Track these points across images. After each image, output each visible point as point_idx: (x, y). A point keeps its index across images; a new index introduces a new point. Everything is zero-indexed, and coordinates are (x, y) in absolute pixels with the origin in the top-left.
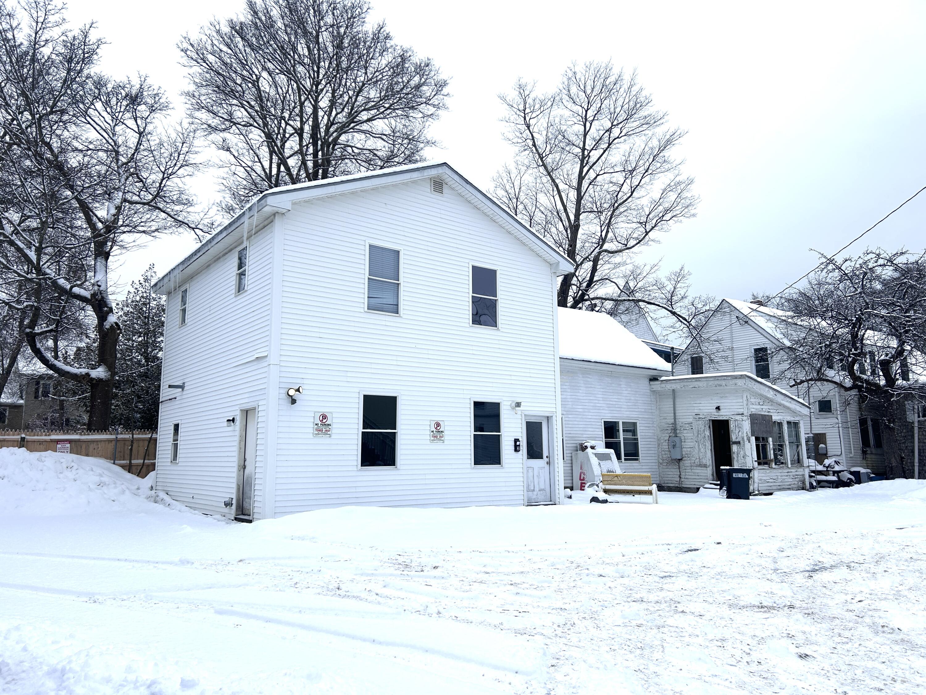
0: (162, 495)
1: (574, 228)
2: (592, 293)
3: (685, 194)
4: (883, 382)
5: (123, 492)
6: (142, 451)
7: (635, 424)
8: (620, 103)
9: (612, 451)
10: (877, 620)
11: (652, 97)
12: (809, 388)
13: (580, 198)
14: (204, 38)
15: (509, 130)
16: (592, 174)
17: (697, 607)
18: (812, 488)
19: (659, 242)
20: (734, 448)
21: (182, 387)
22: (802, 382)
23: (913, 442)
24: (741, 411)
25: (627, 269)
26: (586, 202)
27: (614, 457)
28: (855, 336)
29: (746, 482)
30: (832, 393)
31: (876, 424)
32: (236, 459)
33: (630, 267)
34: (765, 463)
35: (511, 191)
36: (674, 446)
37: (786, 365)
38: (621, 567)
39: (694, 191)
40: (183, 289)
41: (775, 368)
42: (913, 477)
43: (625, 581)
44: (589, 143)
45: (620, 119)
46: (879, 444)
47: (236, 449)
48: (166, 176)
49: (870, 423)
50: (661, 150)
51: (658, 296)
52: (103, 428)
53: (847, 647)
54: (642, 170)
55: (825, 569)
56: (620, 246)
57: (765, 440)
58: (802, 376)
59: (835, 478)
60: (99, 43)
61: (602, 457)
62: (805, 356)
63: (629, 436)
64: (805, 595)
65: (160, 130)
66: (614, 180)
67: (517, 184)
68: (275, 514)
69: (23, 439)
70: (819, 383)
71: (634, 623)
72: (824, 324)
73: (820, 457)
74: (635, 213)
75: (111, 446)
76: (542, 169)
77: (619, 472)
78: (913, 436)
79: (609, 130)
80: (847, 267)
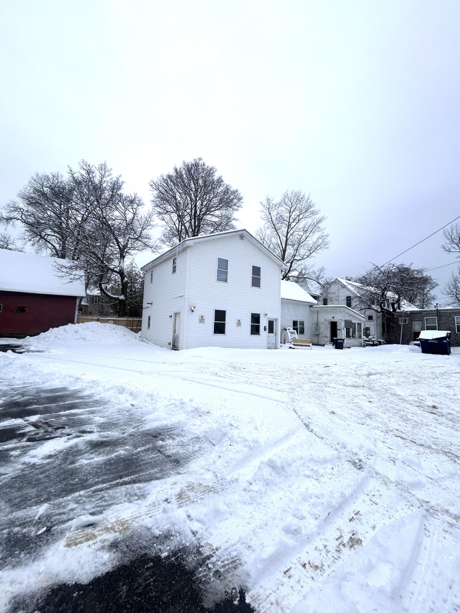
0: (145, 339)
1: (284, 251)
2: (290, 275)
3: (326, 240)
4: (392, 310)
5: (131, 338)
6: (136, 324)
7: (303, 322)
8: (303, 207)
9: (295, 331)
10: (392, 392)
11: (315, 204)
12: (365, 311)
13: (287, 240)
14: (158, 181)
15: (262, 215)
16: (292, 231)
17: (333, 385)
18: (364, 346)
19: (315, 257)
20: (338, 331)
21: (152, 304)
22: (363, 309)
23: (400, 331)
24: (341, 319)
25: (302, 267)
26: (289, 242)
27: (296, 333)
28: (383, 294)
29: (342, 343)
30: (373, 313)
31: (388, 325)
32: (172, 329)
33: (304, 266)
34: (349, 337)
35: (262, 237)
36: (317, 330)
37: (357, 303)
38: (305, 371)
39: (328, 239)
40: (152, 270)
41: (353, 304)
42: (399, 344)
43: (308, 376)
44: (291, 220)
45: (303, 212)
46: (388, 332)
47: (172, 326)
48: (143, 229)
49: (385, 324)
50: (317, 224)
51: (314, 276)
52: (123, 316)
53: (384, 399)
54: (310, 230)
55: (373, 374)
56: (301, 258)
57: (349, 329)
58: (363, 307)
59: (372, 343)
60: (123, 182)
61: (292, 333)
62: (365, 300)
63: (301, 326)
64: (367, 382)
65: (141, 213)
66: (299, 234)
67: (264, 234)
68: (187, 348)
69: (98, 319)
70: (369, 310)
71: (314, 389)
72: (372, 289)
73: (367, 335)
74: (306, 246)
75: (126, 322)
76: (274, 229)
77: (297, 338)
78: (401, 330)
79: (299, 216)
80: (382, 269)
